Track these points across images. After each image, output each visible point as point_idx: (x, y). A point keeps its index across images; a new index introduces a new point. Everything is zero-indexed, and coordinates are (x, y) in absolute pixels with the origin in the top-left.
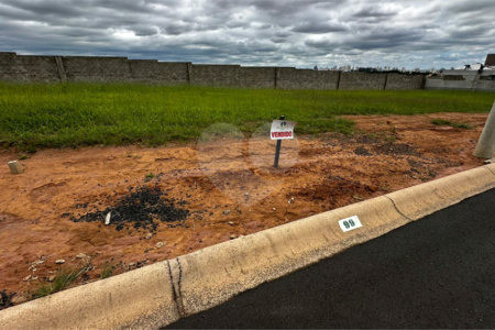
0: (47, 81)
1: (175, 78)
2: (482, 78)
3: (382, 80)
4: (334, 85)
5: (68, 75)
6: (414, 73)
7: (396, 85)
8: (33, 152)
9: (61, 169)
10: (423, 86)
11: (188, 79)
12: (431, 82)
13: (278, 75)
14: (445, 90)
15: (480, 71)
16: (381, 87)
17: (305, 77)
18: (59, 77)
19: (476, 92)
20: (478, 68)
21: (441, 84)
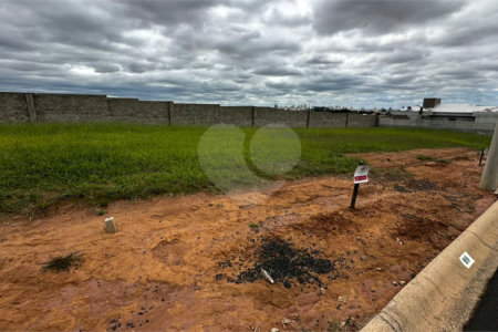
0: (13, 119)
1: (156, 117)
2: (423, 117)
3: (344, 119)
4: (305, 123)
5: (38, 113)
6: (361, 112)
7: (356, 123)
8: (104, 206)
9: (155, 223)
10: (377, 124)
11: (169, 118)
12: (383, 121)
13: (256, 114)
14: (397, 128)
15: (421, 112)
16: (344, 125)
17: (279, 116)
18: (28, 116)
19: (421, 129)
20: (418, 109)
21: (391, 122)
